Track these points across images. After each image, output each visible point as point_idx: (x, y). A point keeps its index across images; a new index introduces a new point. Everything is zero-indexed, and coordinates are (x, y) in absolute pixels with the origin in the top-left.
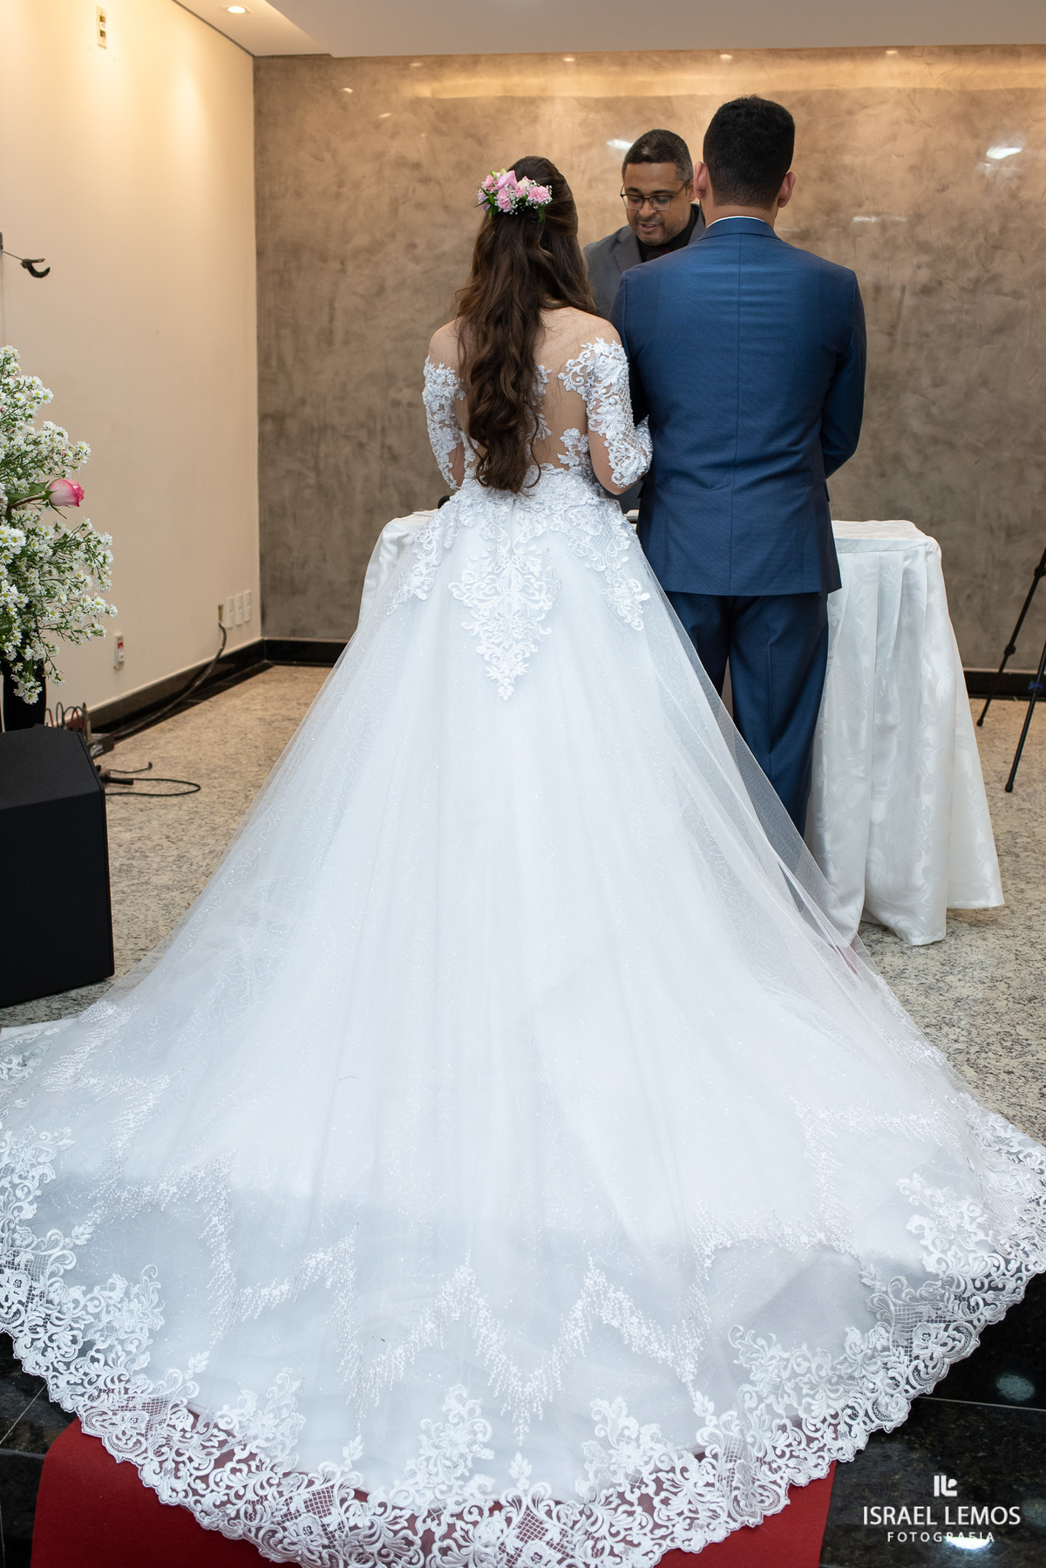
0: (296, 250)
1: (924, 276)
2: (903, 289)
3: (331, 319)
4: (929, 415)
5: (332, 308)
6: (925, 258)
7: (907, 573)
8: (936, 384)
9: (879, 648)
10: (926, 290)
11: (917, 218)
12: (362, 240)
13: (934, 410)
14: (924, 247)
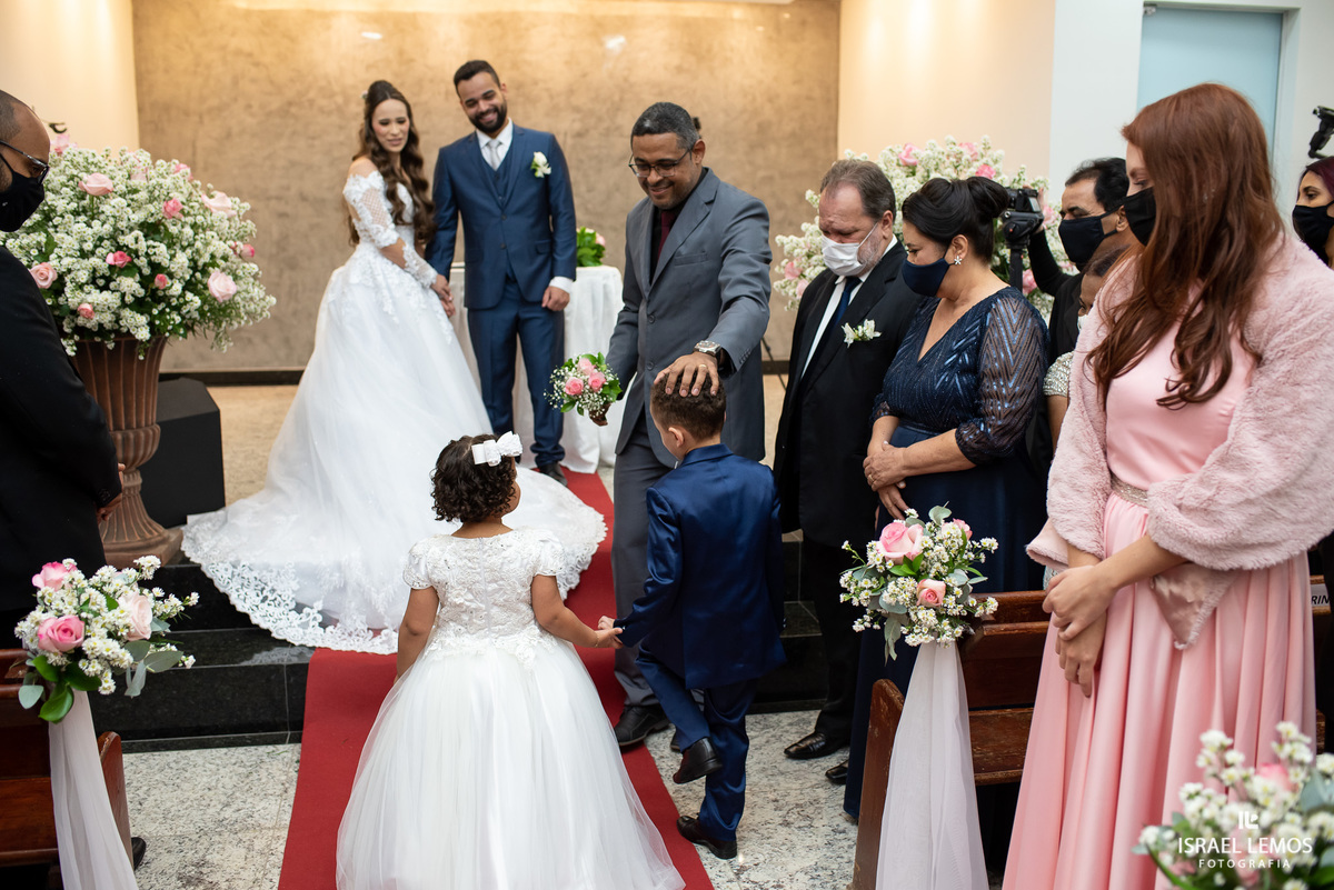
0: (167, 108)
1: (577, 126)
2: (566, 134)
3: (194, 154)
4: (586, 209)
5: (194, 147)
6: (578, 116)
7: (605, 286)
8: (590, 190)
9: (595, 324)
10: (579, 135)
11: (571, 92)
12: (213, 102)
13: (590, 206)
14: (577, 109)
